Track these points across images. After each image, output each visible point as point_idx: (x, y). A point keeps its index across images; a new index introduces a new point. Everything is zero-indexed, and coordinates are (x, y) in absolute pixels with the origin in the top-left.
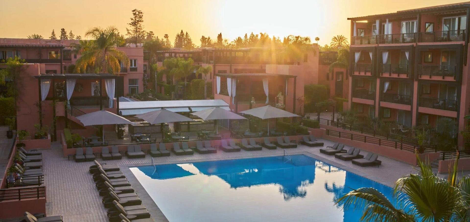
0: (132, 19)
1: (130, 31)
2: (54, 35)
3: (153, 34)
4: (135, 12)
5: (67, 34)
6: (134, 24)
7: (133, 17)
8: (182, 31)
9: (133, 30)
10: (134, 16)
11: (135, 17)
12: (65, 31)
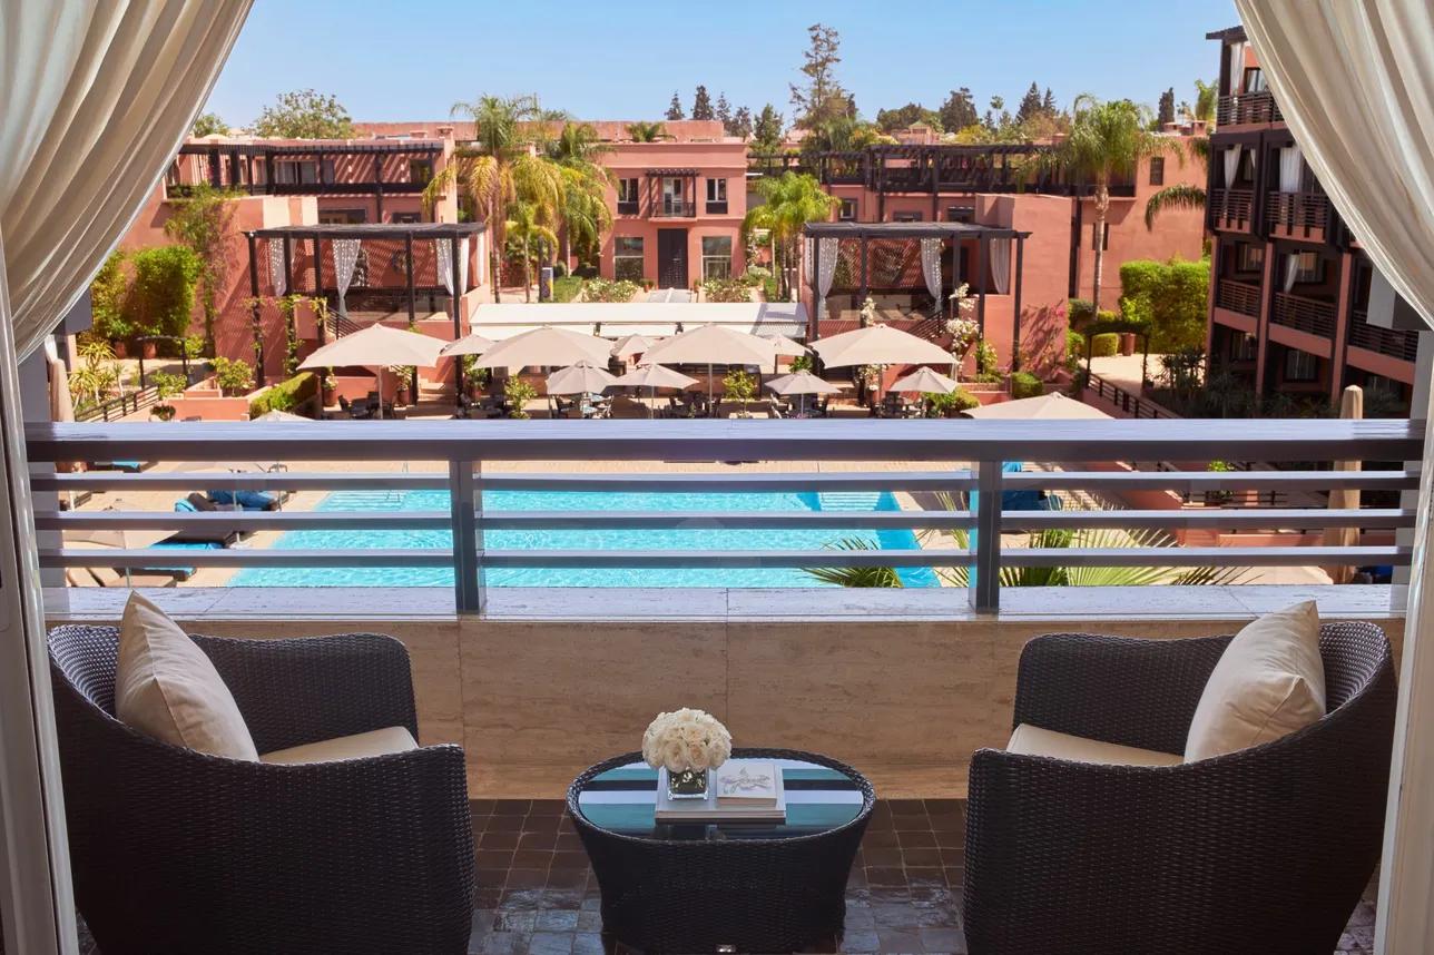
0: (808, 55)
1: (800, 92)
2: (677, 106)
3: (971, 97)
4: (814, 33)
5: (710, 103)
6: (812, 69)
7: (810, 46)
8: (1034, 86)
9: (808, 86)
10: (813, 46)
11: (816, 49)
12: (707, 93)
